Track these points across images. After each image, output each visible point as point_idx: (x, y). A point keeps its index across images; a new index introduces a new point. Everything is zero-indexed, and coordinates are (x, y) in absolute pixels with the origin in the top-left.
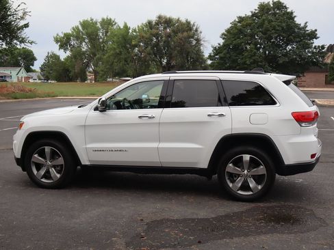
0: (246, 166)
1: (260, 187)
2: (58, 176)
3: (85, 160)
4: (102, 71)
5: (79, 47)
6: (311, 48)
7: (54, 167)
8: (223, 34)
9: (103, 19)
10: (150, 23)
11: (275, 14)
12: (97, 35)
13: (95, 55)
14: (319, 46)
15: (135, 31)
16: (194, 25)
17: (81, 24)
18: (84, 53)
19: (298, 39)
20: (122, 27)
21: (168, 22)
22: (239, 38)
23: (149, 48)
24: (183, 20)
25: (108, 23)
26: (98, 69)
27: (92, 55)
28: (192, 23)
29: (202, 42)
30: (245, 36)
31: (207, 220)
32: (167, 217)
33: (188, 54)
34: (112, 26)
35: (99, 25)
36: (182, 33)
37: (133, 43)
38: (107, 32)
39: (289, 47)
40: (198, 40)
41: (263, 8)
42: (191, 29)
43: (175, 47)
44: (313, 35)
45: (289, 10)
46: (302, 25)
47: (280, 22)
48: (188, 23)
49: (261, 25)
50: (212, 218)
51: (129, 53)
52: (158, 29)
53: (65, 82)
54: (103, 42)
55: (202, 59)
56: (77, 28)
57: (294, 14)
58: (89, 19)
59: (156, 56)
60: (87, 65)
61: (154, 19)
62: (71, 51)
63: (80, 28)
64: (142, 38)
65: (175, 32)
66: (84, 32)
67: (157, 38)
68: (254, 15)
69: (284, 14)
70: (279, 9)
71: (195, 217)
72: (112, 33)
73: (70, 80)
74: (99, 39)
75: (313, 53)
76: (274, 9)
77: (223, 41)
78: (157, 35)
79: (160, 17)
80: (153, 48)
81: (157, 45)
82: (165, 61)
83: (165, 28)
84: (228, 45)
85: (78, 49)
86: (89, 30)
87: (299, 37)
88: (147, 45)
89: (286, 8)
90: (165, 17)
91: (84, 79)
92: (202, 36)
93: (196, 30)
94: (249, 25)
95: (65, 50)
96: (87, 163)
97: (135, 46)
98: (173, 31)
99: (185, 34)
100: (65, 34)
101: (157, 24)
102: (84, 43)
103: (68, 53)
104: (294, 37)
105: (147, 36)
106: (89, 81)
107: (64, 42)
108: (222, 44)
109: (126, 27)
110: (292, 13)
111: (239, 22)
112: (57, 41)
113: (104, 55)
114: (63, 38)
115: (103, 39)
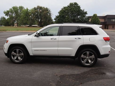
0: (88, 55)
1: (92, 62)
2: (21, 59)
3: (31, 54)
4: (20, 23)
5: (12, 15)
6: (85, 17)
7: (20, 56)
8: (59, 12)
9: (20, 6)
10: (35, 8)
11: (75, 6)
12: (18, 11)
13: (17, 18)
14: (88, 17)
15: (30, 10)
16: (49, 9)
17: (12, 8)
18: (14, 17)
19: (81, 14)
20: (26, 9)
21: (41, 8)
22: (64, 13)
23: (35, 16)
24: (45, 7)
25: (21, 8)
26: (18, 22)
27: (16, 18)
28: (48, 8)
29: (51, 15)
30: (66, 13)
31: (79, 74)
32: (65, 74)
33: (47, 18)
34: (23, 9)
35: (18, 8)
36: (45, 12)
37: (30, 14)
38: (21, 11)
39: (79, 17)
40: (50, 14)
41: (71, 4)
42: (48, 10)
43: (43, 16)
44: (86, 13)
45: (79, 5)
46: (83, 10)
47: (76, 9)
48: (47, 8)
49: (71, 10)
50: (80, 74)
51: (28, 17)
52: (37, 10)
53: (7, 26)
54: (20, 14)
55: (51, 20)
56: (11, 9)
57: (80, 7)
58: (15, 6)
59: (37, 18)
60: (15, 21)
61: (36, 7)
62: (9, 16)
63: (12, 9)
64: (32, 13)
65: (43, 11)
66: (13, 10)
67: (37, 13)
68: (68, 6)
69: (77, 6)
70: (76, 5)
71: (74, 73)
72: (23, 11)
73: (9, 25)
74: (18, 13)
75: (86, 18)
76: (74, 5)
77: (59, 14)
78: (37, 12)
79: (38, 6)
80: (36, 16)
81: (37, 15)
82: (40, 20)
83: (40, 10)
84: (61, 16)
85: (12, 16)
86: (15, 10)
87: (82, 13)
88: (34, 15)
89: (78, 5)
90: (40, 6)
91: (13, 25)
92: (51, 13)
93: (49, 11)
94: (67, 9)
95: (7, 16)
96: (32, 55)
97: (30, 15)
98: (42, 11)
99: (46, 12)
100: (7, 11)
101: (37, 8)
102: (13, 14)
103: (8, 17)
104: (80, 14)
105: (34, 12)
106: (15, 26)
107: (7, 13)
108: (58, 15)
109: (27, 9)
110: (80, 6)
111: (64, 8)
112: (4, 13)
113: (20, 18)
114: (7, 12)
115: (20, 13)
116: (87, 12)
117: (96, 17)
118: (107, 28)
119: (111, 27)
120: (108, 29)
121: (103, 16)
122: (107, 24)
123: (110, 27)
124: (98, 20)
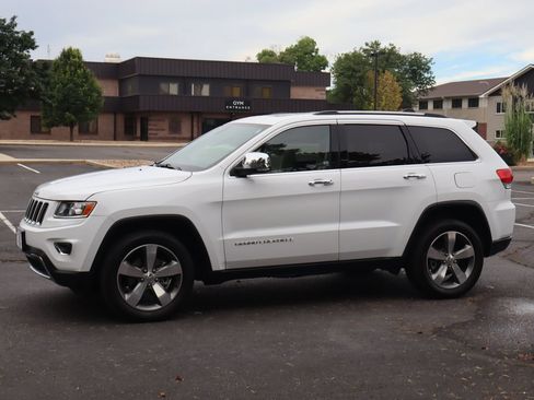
7: (160, 280)
44: (28, 42)
46: (8, 22)
96: (222, 267)
116: (32, 33)
117: (80, 67)
118: (139, 134)
119: (165, 125)
120: (144, 138)
121: (108, 60)
122: (142, 109)
123: (159, 125)
124: (92, 84)
